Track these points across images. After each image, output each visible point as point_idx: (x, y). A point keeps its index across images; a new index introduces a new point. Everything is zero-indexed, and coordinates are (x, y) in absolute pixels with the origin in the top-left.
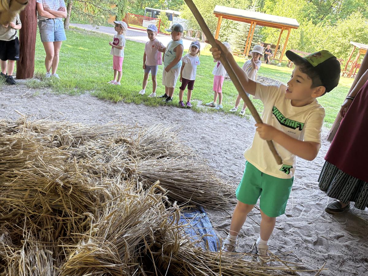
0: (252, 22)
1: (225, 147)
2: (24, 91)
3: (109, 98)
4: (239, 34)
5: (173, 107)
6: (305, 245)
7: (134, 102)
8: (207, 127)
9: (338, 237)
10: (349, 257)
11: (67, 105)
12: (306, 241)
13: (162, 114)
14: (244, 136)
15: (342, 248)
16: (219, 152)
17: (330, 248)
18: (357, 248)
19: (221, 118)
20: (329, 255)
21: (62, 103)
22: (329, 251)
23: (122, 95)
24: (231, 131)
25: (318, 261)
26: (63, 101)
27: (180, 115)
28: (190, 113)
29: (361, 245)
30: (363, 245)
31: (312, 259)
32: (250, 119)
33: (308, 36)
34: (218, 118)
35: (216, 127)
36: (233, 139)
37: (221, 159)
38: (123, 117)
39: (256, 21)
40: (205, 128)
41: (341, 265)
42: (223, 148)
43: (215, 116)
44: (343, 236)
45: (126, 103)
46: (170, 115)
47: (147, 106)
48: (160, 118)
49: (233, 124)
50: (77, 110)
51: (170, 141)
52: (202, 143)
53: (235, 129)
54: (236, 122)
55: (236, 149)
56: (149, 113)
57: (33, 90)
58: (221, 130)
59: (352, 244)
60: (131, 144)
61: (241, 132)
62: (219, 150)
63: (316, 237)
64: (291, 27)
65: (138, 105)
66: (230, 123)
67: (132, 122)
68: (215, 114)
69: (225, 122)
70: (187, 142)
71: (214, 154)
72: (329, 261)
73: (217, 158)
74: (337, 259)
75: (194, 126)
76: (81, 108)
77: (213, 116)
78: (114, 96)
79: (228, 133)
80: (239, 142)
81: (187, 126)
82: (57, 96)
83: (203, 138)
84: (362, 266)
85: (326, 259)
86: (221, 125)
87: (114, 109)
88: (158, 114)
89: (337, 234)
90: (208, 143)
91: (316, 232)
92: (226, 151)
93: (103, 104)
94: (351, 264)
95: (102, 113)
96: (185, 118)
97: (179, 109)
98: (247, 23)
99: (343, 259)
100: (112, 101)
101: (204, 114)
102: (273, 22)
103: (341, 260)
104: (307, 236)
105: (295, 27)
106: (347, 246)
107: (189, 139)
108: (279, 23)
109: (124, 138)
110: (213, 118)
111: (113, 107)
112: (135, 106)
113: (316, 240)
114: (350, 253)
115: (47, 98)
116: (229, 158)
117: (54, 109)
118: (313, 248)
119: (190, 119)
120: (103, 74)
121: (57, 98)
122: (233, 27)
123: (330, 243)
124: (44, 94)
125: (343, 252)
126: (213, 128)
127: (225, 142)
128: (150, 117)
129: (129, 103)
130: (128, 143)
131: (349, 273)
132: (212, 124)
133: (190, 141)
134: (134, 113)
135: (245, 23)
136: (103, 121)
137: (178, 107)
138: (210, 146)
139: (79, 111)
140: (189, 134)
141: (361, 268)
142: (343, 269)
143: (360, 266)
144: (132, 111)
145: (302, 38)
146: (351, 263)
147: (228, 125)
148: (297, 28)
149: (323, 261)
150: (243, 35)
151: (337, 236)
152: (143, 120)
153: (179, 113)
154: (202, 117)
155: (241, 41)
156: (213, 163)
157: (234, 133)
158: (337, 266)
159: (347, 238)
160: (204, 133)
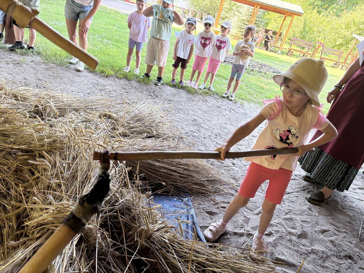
0: (256, 6)
1: (216, 131)
2: (12, 56)
3: (100, 71)
4: (242, 18)
5: (166, 86)
6: (288, 237)
7: (126, 77)
8: (199, 109)
9: (324, 232)
10: (333, 253)
11: (55, 75)
12: (290, 233)
13: (154, 92)
14: (236, 121)
15: (327, 243)
16: (210, 136)
17: (314, 243)
18: (342, 243)
19: (215, 101)
20: (312, 249)
21: (50, 73)
22: (313, 245)
23: (114, 70)
24: (223, 115)
25: (301, 255)
26: (52, 71)
27: (173, 95)
28: (183, 94)
29: (346, 242)
30: (349, 241)
31: (295, 252)
32: (244, 105)
33: (312, 25)
34: (212, 101)
35: (209, 110)
36: (225, 123)
37: (211, 143)
38: (113, 92)
39: (259, 4)
40: (197, 111)
41: (324, 261)
42: (214, 132)
43: (209, 99)
44: (329, 231)
45: (117, 78)
46: (162, 94)
47: (139, 83)
48: (152, 96)
49: (226, 108)
50: (66, 81)
51: (159, 121)
52: (193, 125)
53: (228, 113)
54: (230, 106)
55: (227, 134)
56: (140, 90)
57: (21, 56)
58: (214, 114)
59: (337, 240)
60: (116, 120)
61: (234, 117)
62: (210, 134)
63: (301, 230)
64: (295, 14)
65: (130, 81)
66: (224, 108)
67: (122, 98)
68: (209, 97)
69: (219, 106)
70: (177, 123)
71: (203, 138)
72: (313, 256)
73: (207, 141)
74: (320, 254)
75: (187, 107)
76: (70, 80)
77: (207, 98)
78: (105, 70)
79: (220, 117)
80: (230, 126)
81: (179, 106)
82: (46, 65)
83: (195, 120)
84: (345, 263)
85: (310, 253)
86: (215, 109)
87: (105, 84)
88: (150, 92)
89: (323, 229)
90: (199, 125)
91: (301, 224)
92: (216, 135)
93: (94, 77)
94: (334, 261)
95: (91, 86)
96: (177, 98)
97: (172, 88)
98: (250, 7)
99: (327, 254)
100: (103, 74)
101: (198, 96)
102: (277, 7)
103: (325, 255)
104: (292, 228)
105: (299, 14)
106: (332, 241)
107: (180, 120)
108: (283, 8)
109: (109, 114)
110: (206, 101)
111: (104, 81)
112: (127, 82)
113: (300, 233)
114: (334, 249)
115: (35, 66)
116: (219, 143)
117: (40, 78)
118: (297, 241)
119: (183, 99)
120: (97, 47)
121: (46, 67)
122: (236, 10)
123: (314, 237)
124: (32, 61)
125: (327, 247)
126: (206, 111)
127: (217, 126)
128: (141, 95)
129: (121, 78)
130: (113, 119)
131: (332, 269)
132: (205, 107)
133: (180, 122)
134: (125, 89)
135: (248, 6)
136: (92, 94)
137: (172, 87)
138: (201, 129)
139: (67, 82)
140: (180, 115)
141: (344, 265)
142: (326, 265)
143: (343, 263)
144: (123, 86)
145: (304, 26)
146: (335, 259)
147: (222, 109)
148: (300, 16)
149: (306, 255)
150: (245, 19)
151: (323, 230)
152: (133, 97)
153: (172, 93)
154: (196, 99)
155: (243, 25)
156: (201, 147)
157: (227, 117)
158: (320, 262)
159: (332, 233)
160: (196, 116)
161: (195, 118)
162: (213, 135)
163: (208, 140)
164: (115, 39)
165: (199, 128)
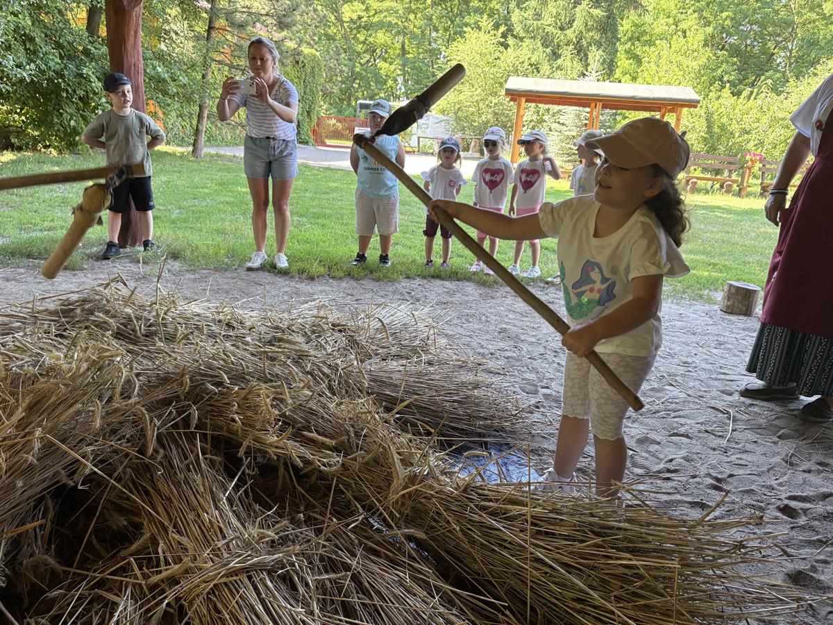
0: (593, 104)
2: (128, 268)
3: (299, 270)
7: (350, 275)
13: (410, 293)
16: (542, 354)
21: (204, 285)
23: (324, 264)
27: (451, 293)
33: (724, 120)
39: (600, 101)
40: (506, 314)
48: (407, 300)
52: (503, 339)
57: (146, 265)
62: (542, 350)
64: (683, 106)
65: (359, 280)
71: (529, 358)
73: (536, 364)
75: (482, 310)
78: (308, 266)
82: (193, 274)
83: (505, 330)
88: (402, 294)
90: (516, 338)
92: (556, 352)
93: (288, 282)
95: (286, 298)
96: (460, 298)
98: (581, 108)
100: (305, 275)
105: (692, 104)
107: (473, 333)
108: (653, 99)
111: (309, 287)
112: (353, 283)
122: (552, 120)
134: (352, 295)
135: (577, 108)
137: (443, 279)
138: (520, 345)
140: (471, 324)
145: (709, 127)
148: (696, 107)
150: (574, 134)
156: (528, 374)
160: (506, 323)
161: (504, 326)
162: (548, 352)
163: (540, 361)
164: (314, 213)
165: (517, 342)
